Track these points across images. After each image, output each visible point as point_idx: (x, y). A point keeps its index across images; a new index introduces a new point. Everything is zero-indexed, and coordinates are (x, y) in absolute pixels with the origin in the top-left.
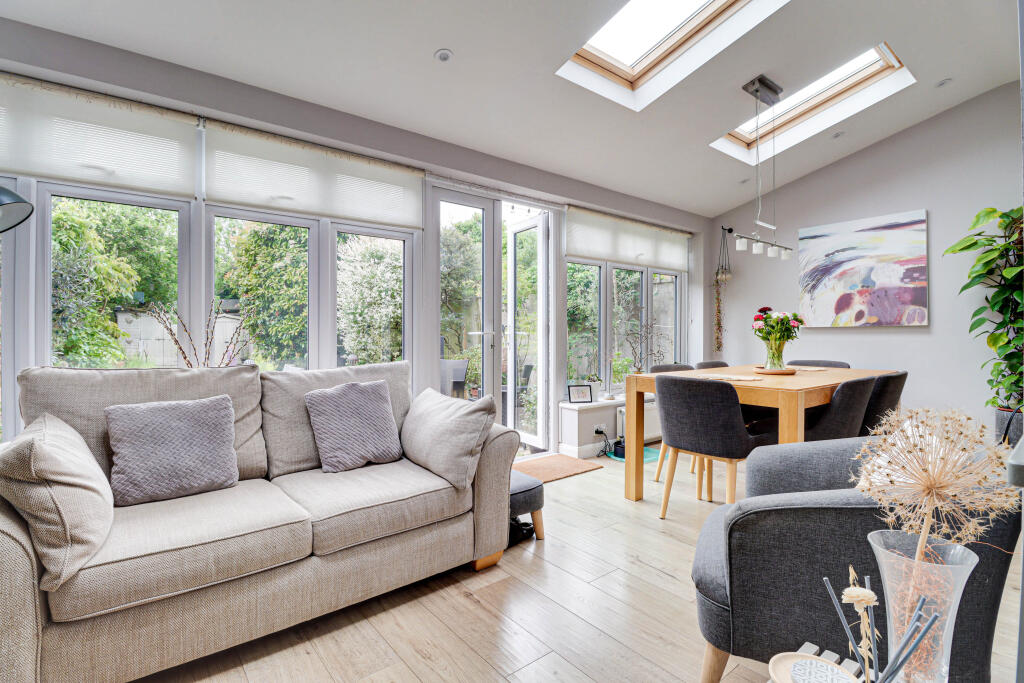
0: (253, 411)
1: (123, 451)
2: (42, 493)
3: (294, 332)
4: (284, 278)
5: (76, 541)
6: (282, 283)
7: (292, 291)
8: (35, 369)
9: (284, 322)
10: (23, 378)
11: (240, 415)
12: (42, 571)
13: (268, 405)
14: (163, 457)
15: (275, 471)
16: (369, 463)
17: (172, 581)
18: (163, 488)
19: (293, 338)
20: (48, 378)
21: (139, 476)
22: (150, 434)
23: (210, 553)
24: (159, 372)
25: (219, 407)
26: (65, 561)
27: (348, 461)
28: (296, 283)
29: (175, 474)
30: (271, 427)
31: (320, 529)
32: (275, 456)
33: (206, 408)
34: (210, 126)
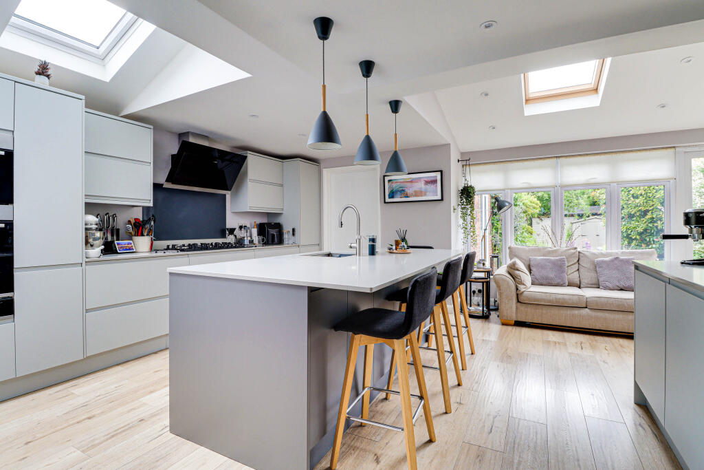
0: (575, 264)
1: (534, 269)
2: (517, 272)
3: (640, 230)
4: (631, 192)
5: (523, 284)
6: (630, 196)
7: (637, 201)
8: (512, 246)
9: (633, 222)
10: (509, 248)
11: (570, 264)
12: (517, 289)
13: (580, 262)
14: (544, 273)
15: (582, 286)
16: (622, 290)
17: (544, 300)
18: (544, 282)
19: (640, 234)
20: (515, 248)
21: (538, 277)
22: (541, 266)
23: (554, 296)
24: (544, 248)
25: (562, 260)
26: (521, 288)
27: (611, 286)
28: (641, 195)
29: (547, 278)
30: (581, 270)
31: (588, 300)
32: (582, 281)
33: (557, 260)
34: (561, 159)
